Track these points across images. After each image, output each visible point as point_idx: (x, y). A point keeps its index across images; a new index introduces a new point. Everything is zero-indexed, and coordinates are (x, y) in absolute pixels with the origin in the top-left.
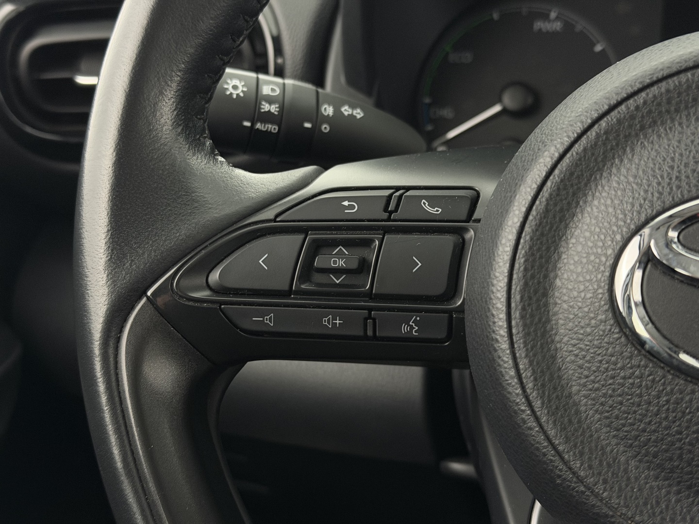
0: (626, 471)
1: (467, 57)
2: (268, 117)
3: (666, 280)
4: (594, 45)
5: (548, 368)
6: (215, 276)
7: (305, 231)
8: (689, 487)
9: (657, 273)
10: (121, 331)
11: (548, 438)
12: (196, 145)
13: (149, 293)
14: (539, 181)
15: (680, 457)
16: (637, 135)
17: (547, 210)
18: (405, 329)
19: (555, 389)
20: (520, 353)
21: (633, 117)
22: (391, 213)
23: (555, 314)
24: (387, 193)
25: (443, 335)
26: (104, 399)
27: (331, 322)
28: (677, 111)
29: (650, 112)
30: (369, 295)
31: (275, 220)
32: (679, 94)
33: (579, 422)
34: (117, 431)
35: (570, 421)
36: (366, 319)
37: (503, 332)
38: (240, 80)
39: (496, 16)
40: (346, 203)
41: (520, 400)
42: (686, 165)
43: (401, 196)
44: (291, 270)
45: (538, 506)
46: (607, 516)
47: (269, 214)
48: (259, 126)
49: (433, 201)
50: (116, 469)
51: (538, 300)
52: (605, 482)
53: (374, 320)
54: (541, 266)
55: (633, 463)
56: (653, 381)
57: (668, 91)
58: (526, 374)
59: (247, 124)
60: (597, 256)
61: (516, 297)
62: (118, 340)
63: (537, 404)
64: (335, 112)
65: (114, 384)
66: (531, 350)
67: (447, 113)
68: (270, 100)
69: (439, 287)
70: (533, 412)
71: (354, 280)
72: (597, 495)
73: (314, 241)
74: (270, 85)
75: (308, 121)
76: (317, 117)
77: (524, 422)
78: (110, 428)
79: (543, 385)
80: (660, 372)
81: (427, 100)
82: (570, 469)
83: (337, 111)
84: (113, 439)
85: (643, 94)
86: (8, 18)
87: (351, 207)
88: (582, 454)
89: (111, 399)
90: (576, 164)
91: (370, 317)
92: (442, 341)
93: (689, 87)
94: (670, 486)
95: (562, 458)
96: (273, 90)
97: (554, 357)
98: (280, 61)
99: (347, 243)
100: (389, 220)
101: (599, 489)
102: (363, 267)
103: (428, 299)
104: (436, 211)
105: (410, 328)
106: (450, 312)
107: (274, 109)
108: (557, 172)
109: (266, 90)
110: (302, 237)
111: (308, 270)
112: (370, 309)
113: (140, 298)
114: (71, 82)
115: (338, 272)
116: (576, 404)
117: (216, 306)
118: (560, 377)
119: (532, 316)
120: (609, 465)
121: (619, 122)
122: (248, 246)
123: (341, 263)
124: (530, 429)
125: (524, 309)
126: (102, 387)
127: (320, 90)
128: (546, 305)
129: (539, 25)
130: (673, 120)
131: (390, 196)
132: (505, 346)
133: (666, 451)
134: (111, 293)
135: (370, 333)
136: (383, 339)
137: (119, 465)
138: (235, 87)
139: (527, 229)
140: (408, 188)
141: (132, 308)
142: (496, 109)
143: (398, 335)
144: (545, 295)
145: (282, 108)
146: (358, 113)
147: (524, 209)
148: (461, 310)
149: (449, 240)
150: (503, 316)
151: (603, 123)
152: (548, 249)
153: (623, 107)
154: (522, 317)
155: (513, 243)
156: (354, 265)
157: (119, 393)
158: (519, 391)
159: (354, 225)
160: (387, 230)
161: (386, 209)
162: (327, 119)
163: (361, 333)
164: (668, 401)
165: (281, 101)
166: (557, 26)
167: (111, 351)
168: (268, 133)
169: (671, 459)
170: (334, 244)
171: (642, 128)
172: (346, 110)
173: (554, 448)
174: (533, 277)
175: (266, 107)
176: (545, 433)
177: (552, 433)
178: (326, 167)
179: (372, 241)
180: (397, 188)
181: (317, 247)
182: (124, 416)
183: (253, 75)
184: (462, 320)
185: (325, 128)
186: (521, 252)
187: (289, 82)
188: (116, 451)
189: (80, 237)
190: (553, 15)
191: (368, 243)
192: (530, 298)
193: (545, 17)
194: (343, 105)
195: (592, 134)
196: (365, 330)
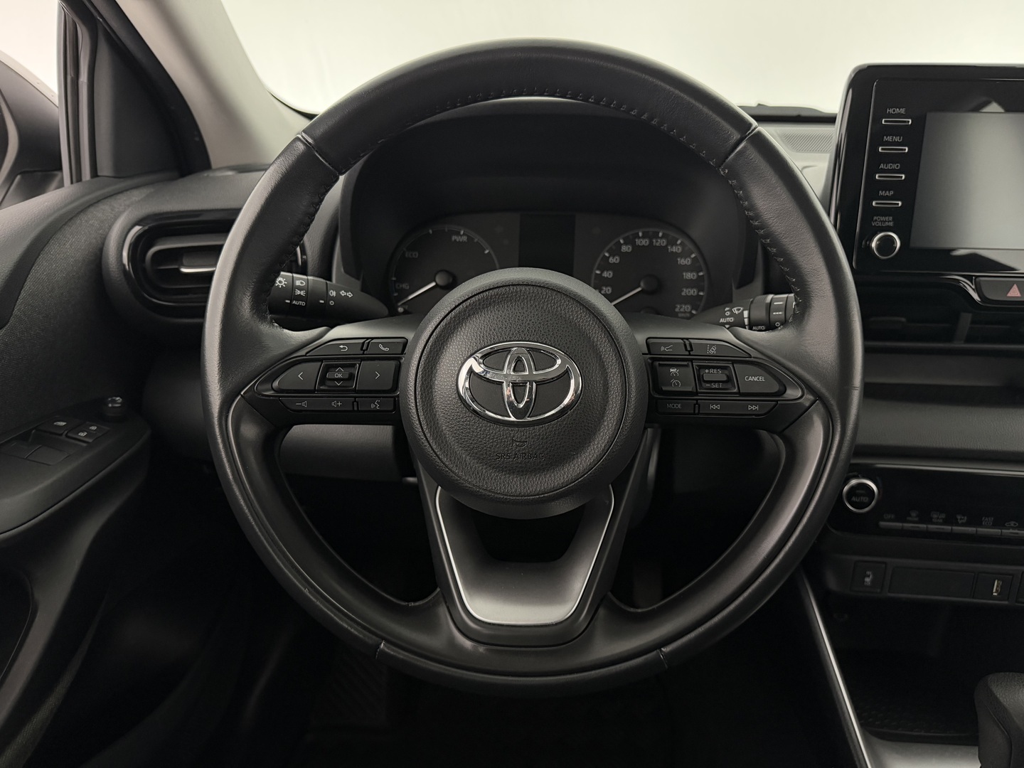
0: (465, 461)
1: (416, 254)
2: (299, 298)
3: (479, 380)
4: (485, 250)
5: (433, 419)
6: (276, 384)
7: (321, 360)
8: (490, 466)
9: (475, 378)
10: (228, 412)
11: (433, 449)
12: (262, 318)
13: (242, 393)
14: (427, 338)
15: (486, 453)
16: (467, 318)
17: (431, 351)
18: (373, 406)
19: (436, 428)
20: (421, 414)
21: (465, 311)
22: (364, 351)
23: (436, 396)
24: (362, 341)
25: (391, 408)
26: (221, 446)
27: (336, 404)
28: (483, 308)
29: (472, 308)
30: (355, 391)
31: (305, 356)
32: (484, 301)
33: (446, 441)
34: (229, 461)
35: (442, 442)
36: (353, 402)
37: (413, 405)
38: (283, 278)
39: (431, 231)
40: (342, 347)
41: (421, 434)
42: (486, 331)
43: (369, 342)
44: (315, 378)
45: (440, 488)
46: (457, 480)
47: (303, 352)
48: (294, 302)
49: (385, 345)
50: (229, 479)
51: (428, 390)
52: (457, 466)
53: (358, 403)
54: (429, 375)
55: (468, 457)
56: (475, 422)
57: (479, 300)
58: (423, 423)
59: (289, 301)
60: (451, 370)
61: (418, 389)
62: (227, 417)
63: (428, 435)
64: (336, 294)
65: (226, 438)
66: (425, 412)
67: (405, 286)
68: (300, 288)
69: (389, 387)
70: (427, 439)
71: (347, 384)
72: (453, 472)
73: (326, 365)
74: (300, 280)
75: (322, 300)
76: (327, 298)
77: (423, 443)
78: (225, 460)
79: (431, 427)
80: (477, 419)
81: (394, 279)
82: (442, 462)
83: (338, 294)
84: (227, 465)
85: (469, 301)
86: (137, 235)
87: (344, 348)
88: (447, 455)
89: (225, 446)
90: (442, 331)
91: (355, 401)
92: (392, 411)
93: (487, 298)
94: (483, 466)
95: (439, 458)
96: (302, 283)
97: (435, 415)
98: (304, 257)
99: (343, 366)
100: (363, 354)
101: (454, 469)
102: (351, 377)
103: (384, 392)
104: (386, 349)
105: (375, 406)
106: (394, 397)
107: (302, 293)
108: (434, 334)
109: (298, 283)
110: (320, 363)
111: (323, 380)
112: (355, 397)
113: (237, 396)
114: (178, 270)
115: (339, 380)
116: (445, 434)
117: (277, 398)
118: (438, 423)
119: (425, 397)
120: (458, 459)
121: (459, 313)
122: (292, 369)
123: (340, 376)
124: (425, 446)
125: (422, 394)
126: (220, 440)
127: (328, 282)
128: (432, 392)
129: (454, 238)
130: (481, 312)
131: (364, 343)
132: (414, 411)
133: (481, 451)
134: (222, 394)
135: (356, 409)
136: (362, 411)
137: (231, 477)
138: (280, 282)
139: (422, 359)
140: (373, 338)
141: (234, 401)
142: (433, 284)
143: (369, 409)
144: (431, 388)
145: (307, 293)
146: (350, 295)
147: (421, 350)
148: (398, 396)
149: (393, 363)
150: (413, 398)
151: (453, 313)
152: (432, 368)
153: (461, 306)
154: (421, 398)
155: (416, 365)
156: (347, 376)
157: (229, 443)
158: (420, 430)
159: (346, 357)
160: (363, 359)
161: (362, 349)
162: (332, 298)
163: (351, 409)
164: (480, 430)
165: (306, 289)
166: (465, 238)
167: (224, 422)
168: (300, 306)
169: (482, 454)
170: (337, 366)
171: (469, 315)
172: (343, 293)
173: (436, 453)
174: (425, 380)
175: (298, 292)
176: (432, 447)
177: (434, 447)
178: (332, 327)
179: (355, 364)
180: (368, 338)
181: (328, 368)
182: (232, 454)
183: (290, 274)
184: (398, 400)
185: (332, 303)
186: (420, 370)
187: (310, 278)
188: (229, 471)
189: (204, 366)
190: (462, 232)
191: (353, 366)
192: (424, 390)
193: (458, 234)
194: (341, 291)
195: (449, 317)
196: (353, 407)
